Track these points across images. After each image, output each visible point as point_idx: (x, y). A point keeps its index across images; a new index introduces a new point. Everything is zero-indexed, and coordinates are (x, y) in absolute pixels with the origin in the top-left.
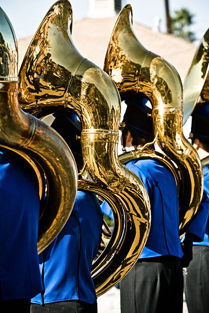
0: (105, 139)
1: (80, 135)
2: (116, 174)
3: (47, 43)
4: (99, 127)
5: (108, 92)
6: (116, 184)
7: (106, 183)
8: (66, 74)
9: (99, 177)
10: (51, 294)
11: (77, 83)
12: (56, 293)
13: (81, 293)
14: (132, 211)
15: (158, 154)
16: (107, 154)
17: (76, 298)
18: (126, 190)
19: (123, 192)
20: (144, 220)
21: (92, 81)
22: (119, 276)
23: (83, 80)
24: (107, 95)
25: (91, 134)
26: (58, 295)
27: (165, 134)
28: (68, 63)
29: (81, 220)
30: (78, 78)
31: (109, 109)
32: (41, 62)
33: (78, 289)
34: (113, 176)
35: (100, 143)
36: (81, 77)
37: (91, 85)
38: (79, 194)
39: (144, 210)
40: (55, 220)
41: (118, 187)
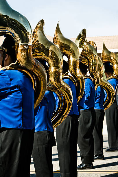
0: (58, 71)
1: (48, 70)
2: (61, 84)
3: (37, 36)
4: (55, 67)
5: (59, 54)
6: (61, 88)
7: (58, 88)
8: (44, 47)
9: (55, 85)
10: (37, 129)
11: (48, 50)
12: (39, 128)
13: (48, 128)
14: (66, 98)
15: (70, 76)
16: (58, 77)
17: (46, 130)
18: (65, 90)
19: (64, 91)
20: (70, 102)
21: (53, 50)
22: (60, 122)
23: (50, 49)
24: (59, 55)
25: (52, 69)
26: (40, 129)
27: (73, 69)
28: (44, 43)
29: (48, 101)
30: (48, 49)
31: (59, 60)
32: (35, 43)
33: (47, 127)
34: (60, 85)
35: (56, 73)
36: (49, 48)
37: (52, 51)
38: (47, 92)
39: (70, 98)
40: (38, 100)
41: (62, 89)
